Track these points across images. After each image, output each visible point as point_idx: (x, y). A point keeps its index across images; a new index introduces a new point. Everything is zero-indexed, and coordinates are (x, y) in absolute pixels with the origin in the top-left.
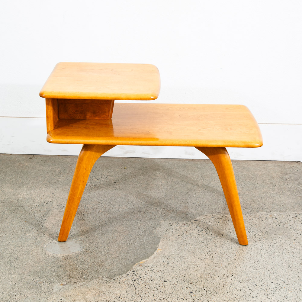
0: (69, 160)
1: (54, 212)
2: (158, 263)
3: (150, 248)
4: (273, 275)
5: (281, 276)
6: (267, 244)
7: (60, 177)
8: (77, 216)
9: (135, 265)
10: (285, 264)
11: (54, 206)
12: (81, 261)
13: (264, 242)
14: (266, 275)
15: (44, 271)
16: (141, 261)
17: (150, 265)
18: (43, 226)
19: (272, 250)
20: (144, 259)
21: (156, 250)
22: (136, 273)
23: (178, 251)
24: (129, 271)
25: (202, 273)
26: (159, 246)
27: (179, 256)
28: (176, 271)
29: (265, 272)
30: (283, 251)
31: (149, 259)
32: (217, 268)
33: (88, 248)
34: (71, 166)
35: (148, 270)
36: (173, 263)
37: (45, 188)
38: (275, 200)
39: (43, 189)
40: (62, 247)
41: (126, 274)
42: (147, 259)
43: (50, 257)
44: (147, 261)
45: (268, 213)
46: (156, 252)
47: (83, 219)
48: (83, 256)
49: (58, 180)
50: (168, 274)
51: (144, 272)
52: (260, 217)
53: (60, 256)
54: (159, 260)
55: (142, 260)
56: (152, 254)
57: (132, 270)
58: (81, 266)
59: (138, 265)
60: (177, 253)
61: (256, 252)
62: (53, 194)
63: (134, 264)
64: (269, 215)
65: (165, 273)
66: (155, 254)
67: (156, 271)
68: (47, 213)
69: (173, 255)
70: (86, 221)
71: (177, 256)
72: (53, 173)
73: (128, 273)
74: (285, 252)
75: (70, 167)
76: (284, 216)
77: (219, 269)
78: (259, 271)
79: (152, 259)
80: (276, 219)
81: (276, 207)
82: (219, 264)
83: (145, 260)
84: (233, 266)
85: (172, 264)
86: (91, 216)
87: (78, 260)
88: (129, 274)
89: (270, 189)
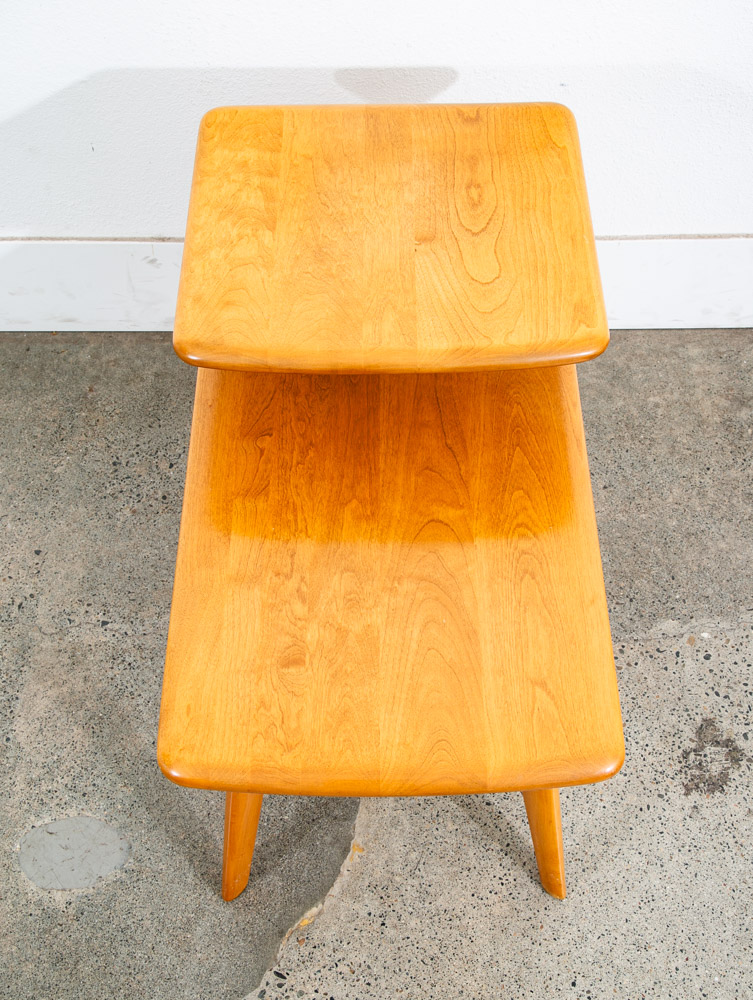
0: (85, 356)
1: (42, 655)
2: (353, 926)
3: (328, 839)
4: (694, 974)
5: (717, 979)
6: (679, 802)
7: (57, 454)
8: (110, 674)
9: (285, 942)
10: (730, 914)
11: (40, 621)
12: (123, 926)
13: (672, 788)
14: (674, 974)
15: (13, 987)
16: (302, 914)
17: (329, 936)
18: (10, 736)
19: (692, 836)
20: (312, 905)
21: (346, 851)
22: (289, 982)
23: (413, 856)
24: (268, 973)
25: (484, 974)
26: (358, 830)
27: (416, 882)
28: (407, 966)
29: (672, 957)
30: (727, 840)
31: (328, 901)
32: (527, 942)
33: (143, 851)
34: (91, 390)
35: (322, 963)
36: (396, 921)
37: (13, 520)
38: (705, 548)
39: (9, 526)
40: (66, 848)
41: (258, 990)
42: (320, 906)
43: (32, 909)
44: (320, 913)
45: (686, 627)
46: (347, 862)
47: (130, 689)
48: (130, 898)
49: (52, 476)
50: (383, 986)
51: (313, 976)
52: (658, 650)
53: (60, 898)
54: (357, 906)
55: (307, 907)
56: (337, 873)
57: (276, 968)
58: (124, 950)
59: (293, 939)
60: (408, 868)
61: (644, 852)
62: (38, 553)
63: (282, 934)
64: (686, 636)
65: (373, 983)
66: (346, 873)
67: (346, 970)
68: (20, 663)
69: (397, 879)
70: (141, 701)
71: (409, 882)
72: (38, 431)
73: (263, 985)
74: (731, 841)
75: (90, 396)
76: (731, 643)
77: (536, 947)
78: (652, 952)
79: (334, 901)
80: (707, 657)
81: (709, 592)
82: (533, 922)
83: (314, 910)
84: (575, 929)
85: (395, 927)
86: (154, 671)
87: (116, 922)
88: (267, 989)
89: (693, 487)
